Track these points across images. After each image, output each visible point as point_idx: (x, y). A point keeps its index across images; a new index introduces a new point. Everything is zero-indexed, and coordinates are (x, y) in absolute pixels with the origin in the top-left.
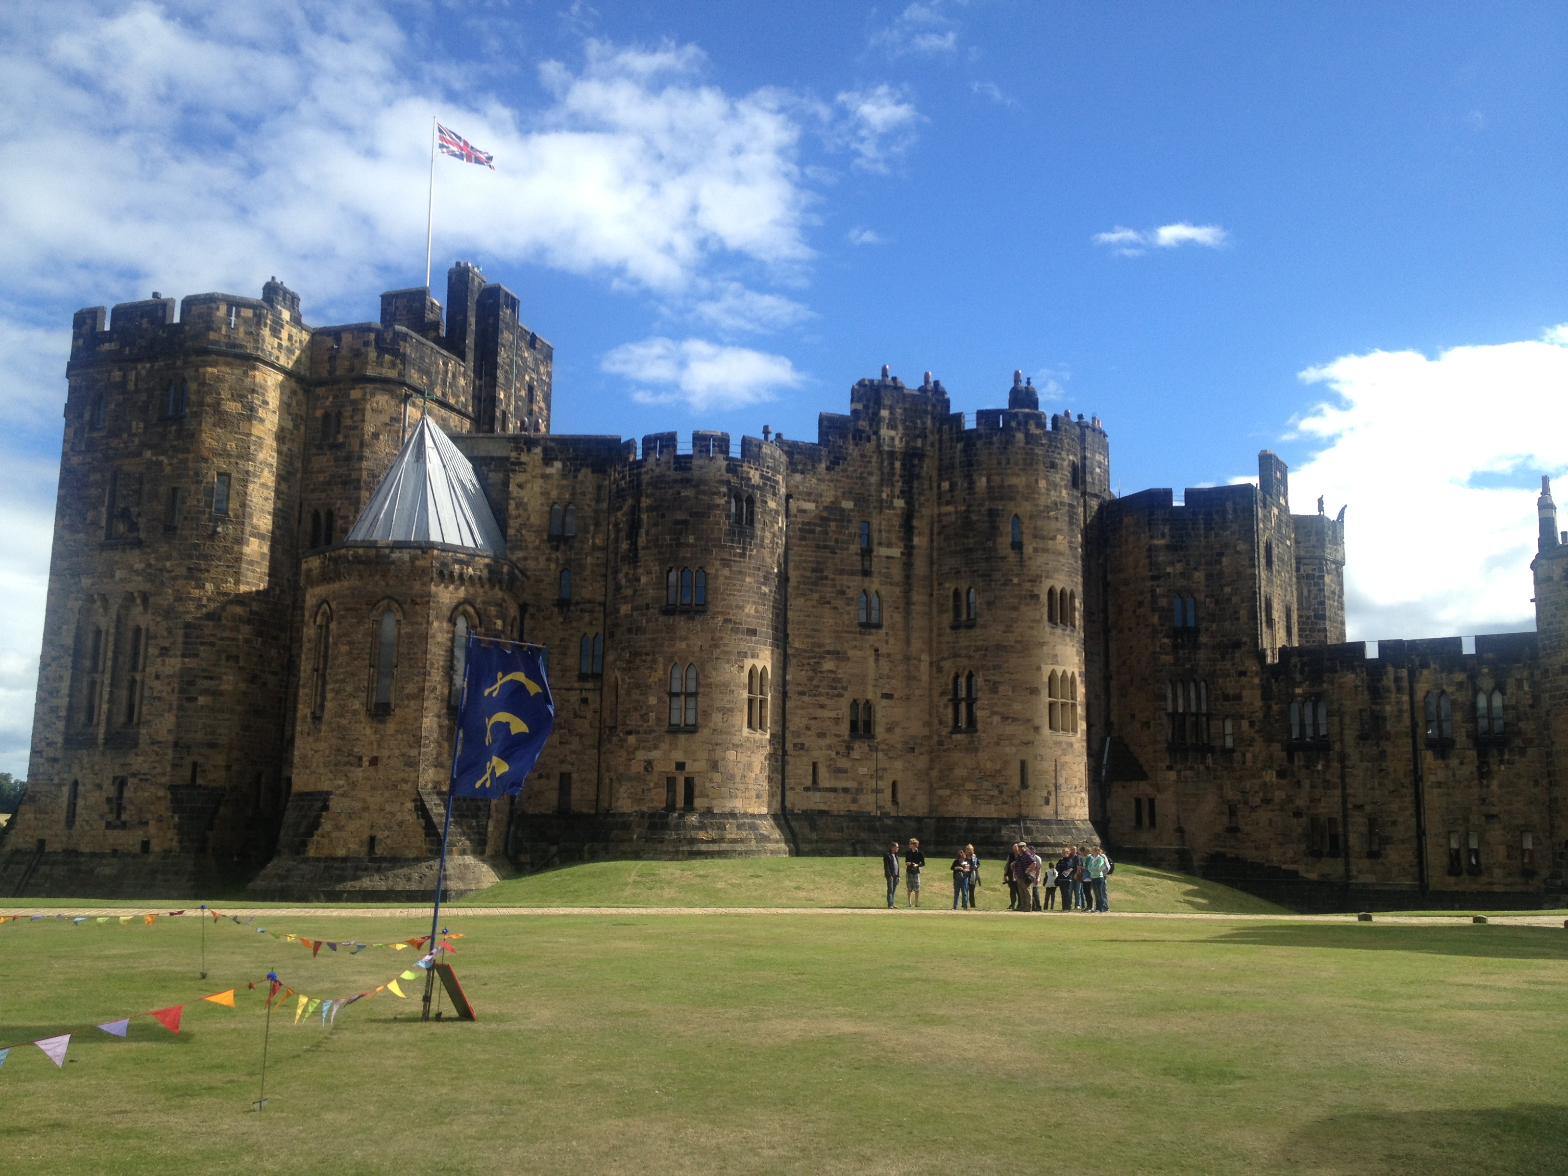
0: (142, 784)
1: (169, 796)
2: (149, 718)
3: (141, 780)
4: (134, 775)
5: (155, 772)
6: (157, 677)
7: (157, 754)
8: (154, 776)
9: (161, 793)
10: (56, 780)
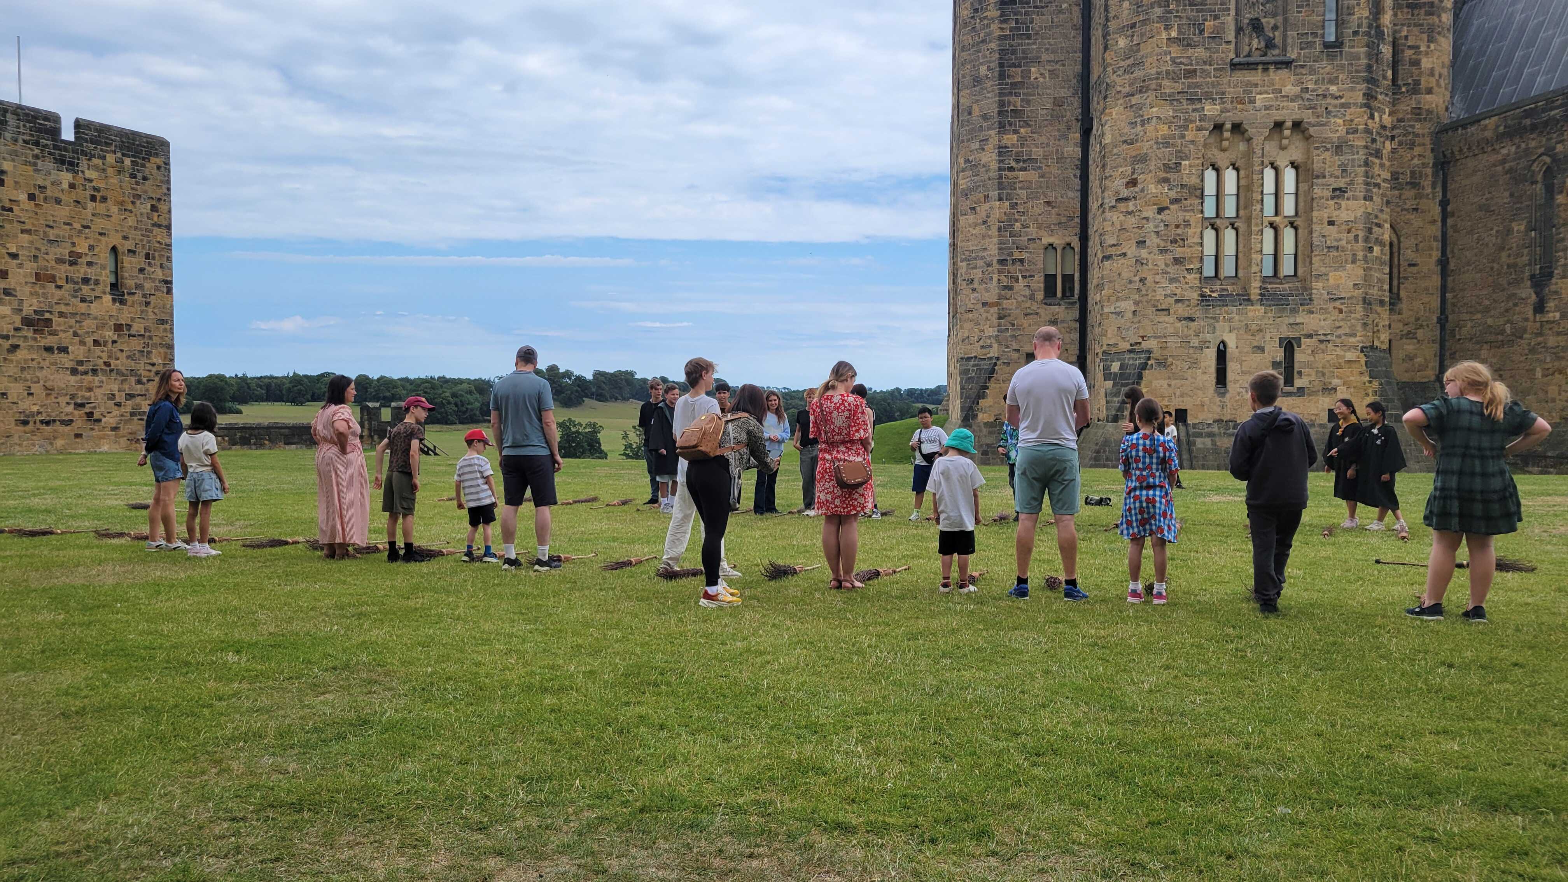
0: (1323, 346)
1: (1363, 360)
2: (1323, 270)
3: (1321, 341)
4: (1310, 336)
5: (1340, 332)
6: (1331, 223)
7: (1341, 311)
8: (1339, 336)
9: (1351, 355)
10: (1195, 342)
